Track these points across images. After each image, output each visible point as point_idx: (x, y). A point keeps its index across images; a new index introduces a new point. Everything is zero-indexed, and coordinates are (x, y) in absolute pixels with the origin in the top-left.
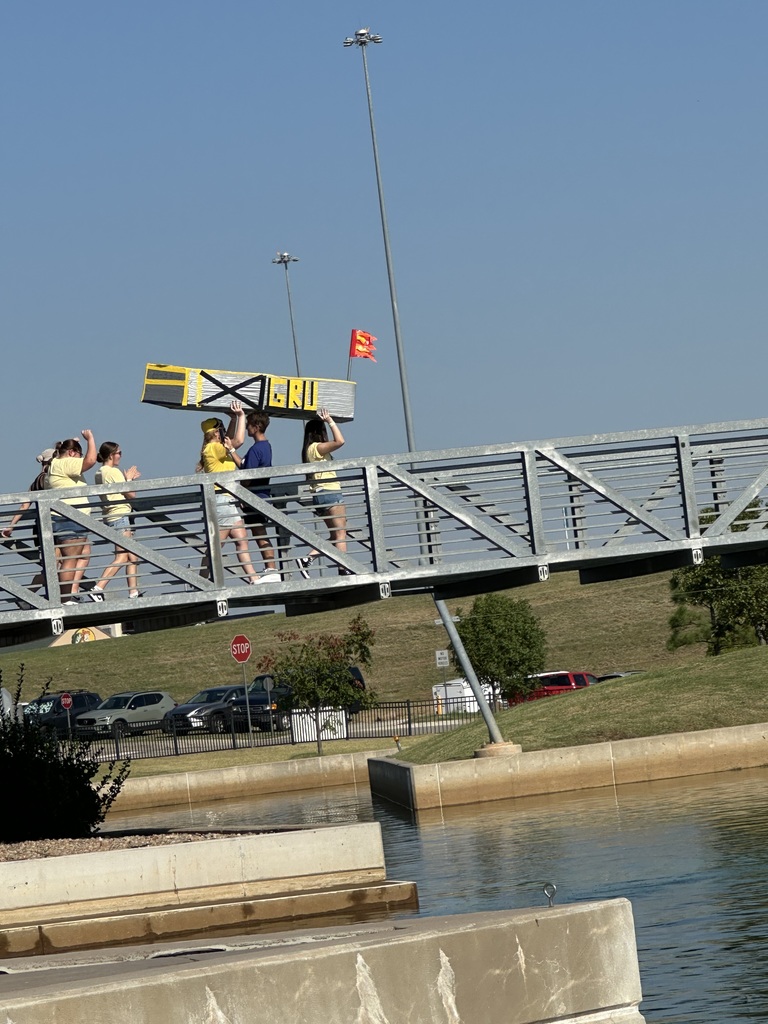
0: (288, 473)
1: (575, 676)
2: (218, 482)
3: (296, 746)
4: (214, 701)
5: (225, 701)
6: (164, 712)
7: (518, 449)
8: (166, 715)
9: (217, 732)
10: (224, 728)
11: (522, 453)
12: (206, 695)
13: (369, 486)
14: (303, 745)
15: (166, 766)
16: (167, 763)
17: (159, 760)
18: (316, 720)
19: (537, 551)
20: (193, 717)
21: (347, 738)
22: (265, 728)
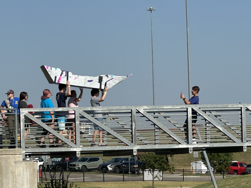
0: (161, 108)
1: (240, 163)
2: (137, 109)
3: (145, 181)
4: (117, 162)
5: (121, 162)
6: (99, 164)
7: (240, 106)
8: (100, 165)
9: (117, 173)
10: (120, 171)
11: (241, 108)
12: (114, 160)
13: (188, 114)
14: (147, 182)
15: (100, 185)
16: (100, 184)
17: (97, 183)
18: (153, 175)
19: (243, 141)
20: (109, 167)
21: (162, 180)
22: (133, 173)
